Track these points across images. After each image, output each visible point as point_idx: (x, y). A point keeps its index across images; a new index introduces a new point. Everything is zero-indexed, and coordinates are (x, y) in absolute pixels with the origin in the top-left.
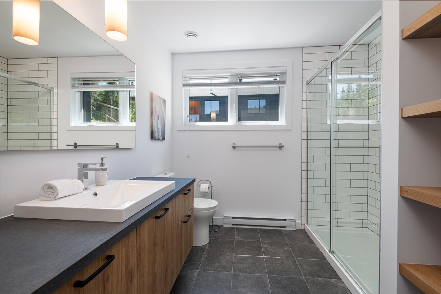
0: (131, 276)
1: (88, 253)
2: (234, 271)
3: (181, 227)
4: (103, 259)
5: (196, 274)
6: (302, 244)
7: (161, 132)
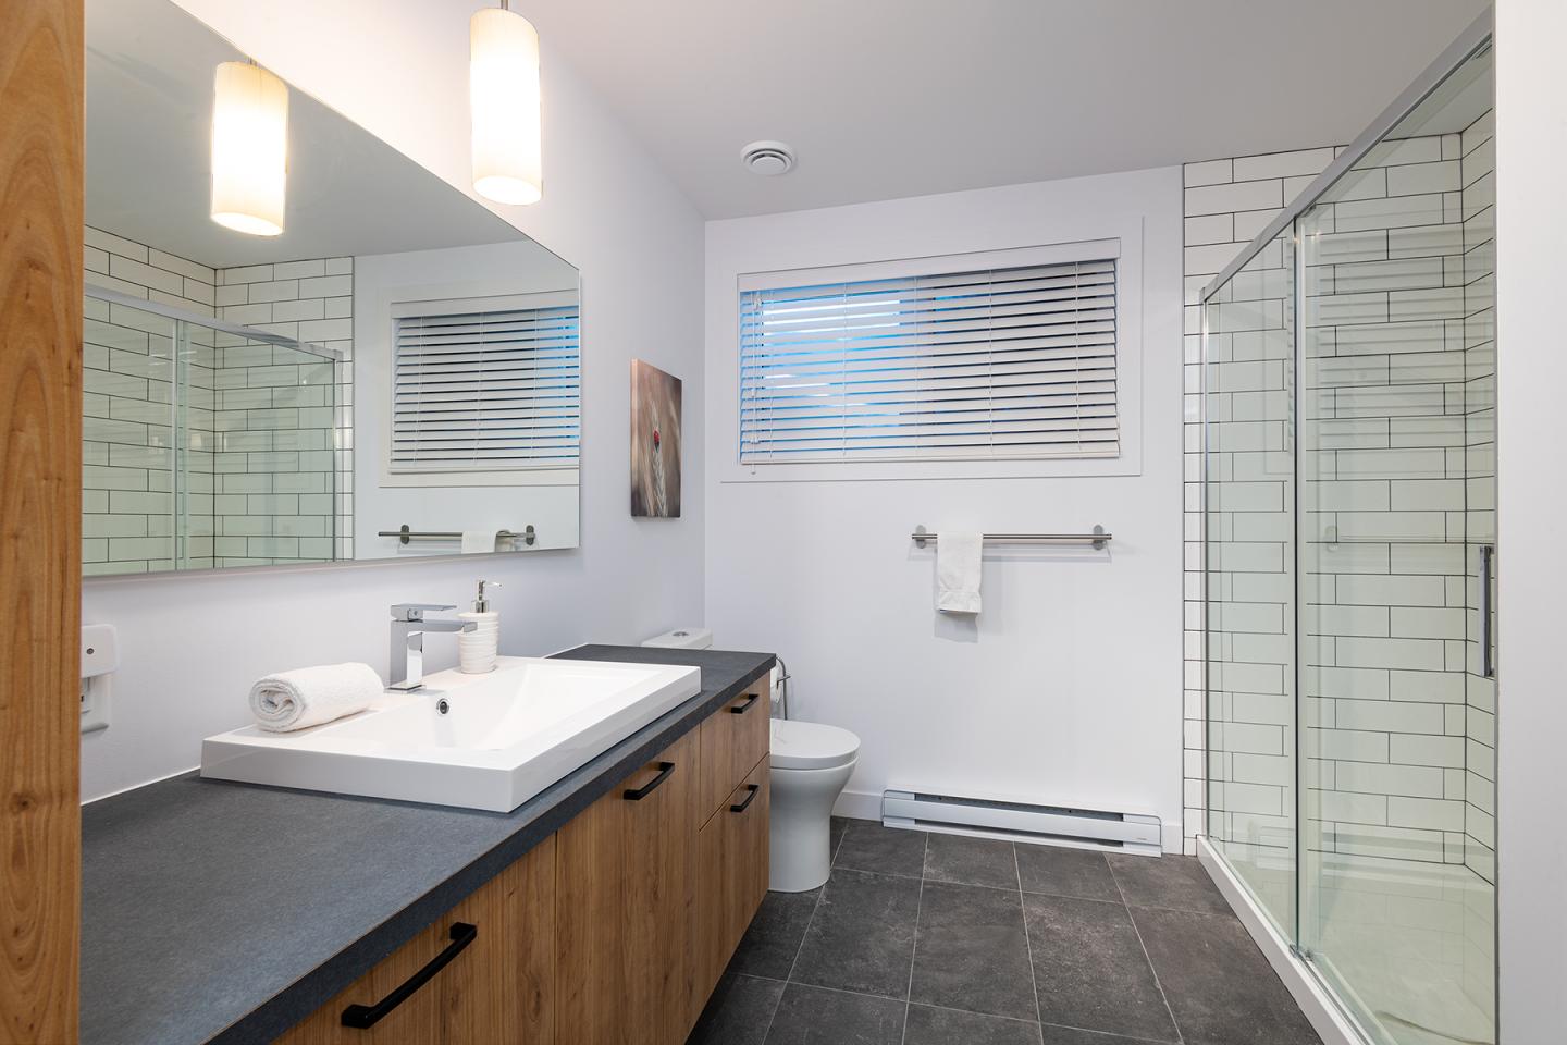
0: (538, 994)
1: (389, 916)
2: (916, 994)
3: (723, 826)
4: (439, 934)
5: (779, 992)
6: (1182, 913)
7: (667, 489)
